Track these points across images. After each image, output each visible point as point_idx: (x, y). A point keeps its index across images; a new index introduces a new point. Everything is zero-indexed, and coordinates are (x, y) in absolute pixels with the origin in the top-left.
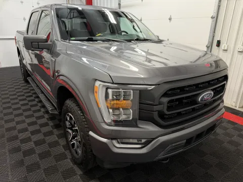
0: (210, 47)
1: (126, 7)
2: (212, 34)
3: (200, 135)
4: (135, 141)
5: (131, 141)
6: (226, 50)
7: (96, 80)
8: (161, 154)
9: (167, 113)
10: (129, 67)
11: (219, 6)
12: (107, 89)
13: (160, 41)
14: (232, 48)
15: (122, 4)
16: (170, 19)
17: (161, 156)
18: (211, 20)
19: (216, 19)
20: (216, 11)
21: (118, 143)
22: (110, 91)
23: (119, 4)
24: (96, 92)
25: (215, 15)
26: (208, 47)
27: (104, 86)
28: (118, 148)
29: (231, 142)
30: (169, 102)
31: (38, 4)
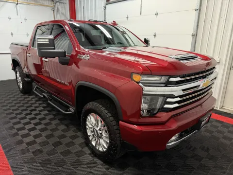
2: (193, 48)
11: (198, 26)
18: (191, 37)
19: (195, 36)
20: (195, 30)
25: (195, 33)
31: (26, 20)
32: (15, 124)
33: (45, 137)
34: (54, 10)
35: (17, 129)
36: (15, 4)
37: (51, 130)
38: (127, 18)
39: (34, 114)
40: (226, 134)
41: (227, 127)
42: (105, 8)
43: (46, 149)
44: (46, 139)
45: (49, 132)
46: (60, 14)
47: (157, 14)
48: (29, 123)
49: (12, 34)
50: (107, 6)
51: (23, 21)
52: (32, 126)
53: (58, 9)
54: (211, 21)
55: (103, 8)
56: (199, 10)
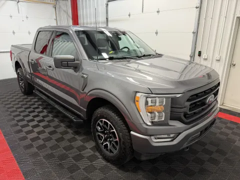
0: (192, 57)
1: (113, 21)
2: (194, 46)
3: (206, 128)
4: (166, 136)
5: (163, 136)
6: (207, 59)
7: (137, 92)
8: (185, 144)
9: (189, 113)
10: (146, 78)
11: (198, 24)
12: (147, 98)
13: (160, 56)
14: (211, 58)
15: (109, 19)
16: (157, 33)
17: (185, 145)
18: (192, 35)
19: (196, 34)
20: (196, 28)
21: (156, 139)
22: (149, 100)
23: (107, 19)
24: (138, 101)
25: (196, 31)
26: (191, 57)
27: (145, 96)
28: (155, 142)
29: (221, 133)
30: (191, 105)
31: (27, 17)
32: (18, 121)
33: (49, 133)
34: (55, 8)
35: (21, 126)
36: (16, 2)
37: (54, 127)
38: (129, 15)
39: (38, 112)
40: (224, 130)
41: (226, 123)
42: (107, 5)
43: (49, 144)
44: (49, 135)
45: (52, 129)
46: (62, 12)
47: (158, 12)
48: (33, 120)
49: (14, 33)
50: (109, 3)
51: (25, 19)
52: (35, 123)
53: (60, 7)
54: (212, 18)
55: (105, 5)
56: (200, 8)
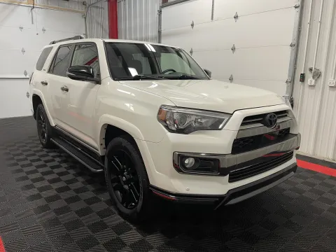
1: (169, 35)
6: (314, 86)
11: (300, 32)
15: (162, 33)
16: (233, 49)
18: (289, 49)
20: (296, 38)
23: (159, 32)
26: (288, 83)
34: (85, 18)
36: (30, 8)
38: (192, 25)
46: (94, 23)
47: (236, 17)
50: (163, 10)
51: (40, 32)
53: (92, 16)
54: (321, 22)
55: (157, 12)
56: (301, 7)
